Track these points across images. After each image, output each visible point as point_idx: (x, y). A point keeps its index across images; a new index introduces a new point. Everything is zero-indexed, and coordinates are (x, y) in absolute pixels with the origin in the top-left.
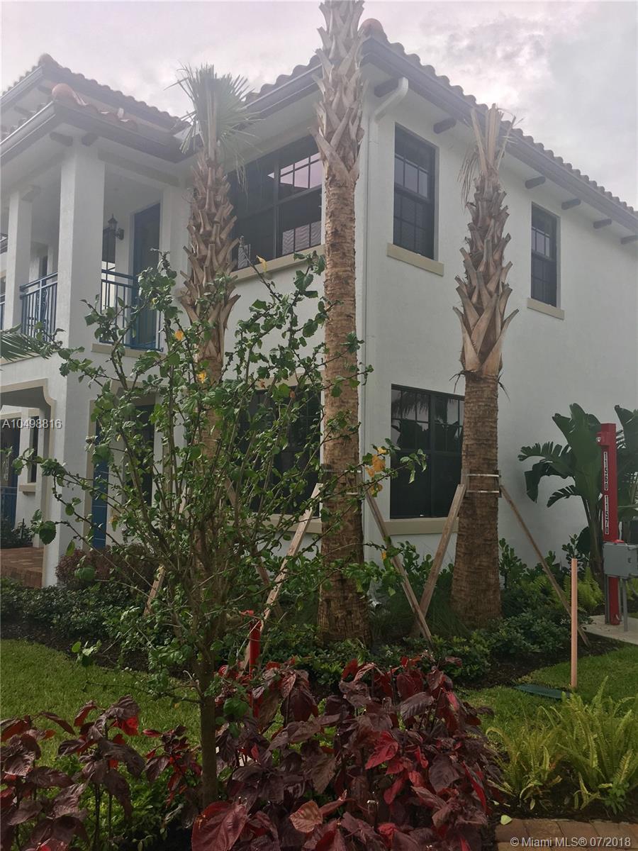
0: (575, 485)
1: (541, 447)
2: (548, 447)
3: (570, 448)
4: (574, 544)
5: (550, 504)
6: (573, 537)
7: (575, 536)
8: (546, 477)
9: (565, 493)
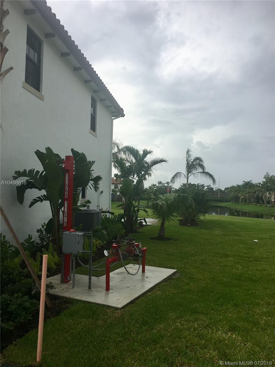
0: (46, 195)
1: (27, 172)
2: (31, 171)
3: (45, 172)
4: (43, 228)
5: (30, 206)
6: (43, 225)
7: (44, 223)
8: (29, 189)
9: (40, 199)
